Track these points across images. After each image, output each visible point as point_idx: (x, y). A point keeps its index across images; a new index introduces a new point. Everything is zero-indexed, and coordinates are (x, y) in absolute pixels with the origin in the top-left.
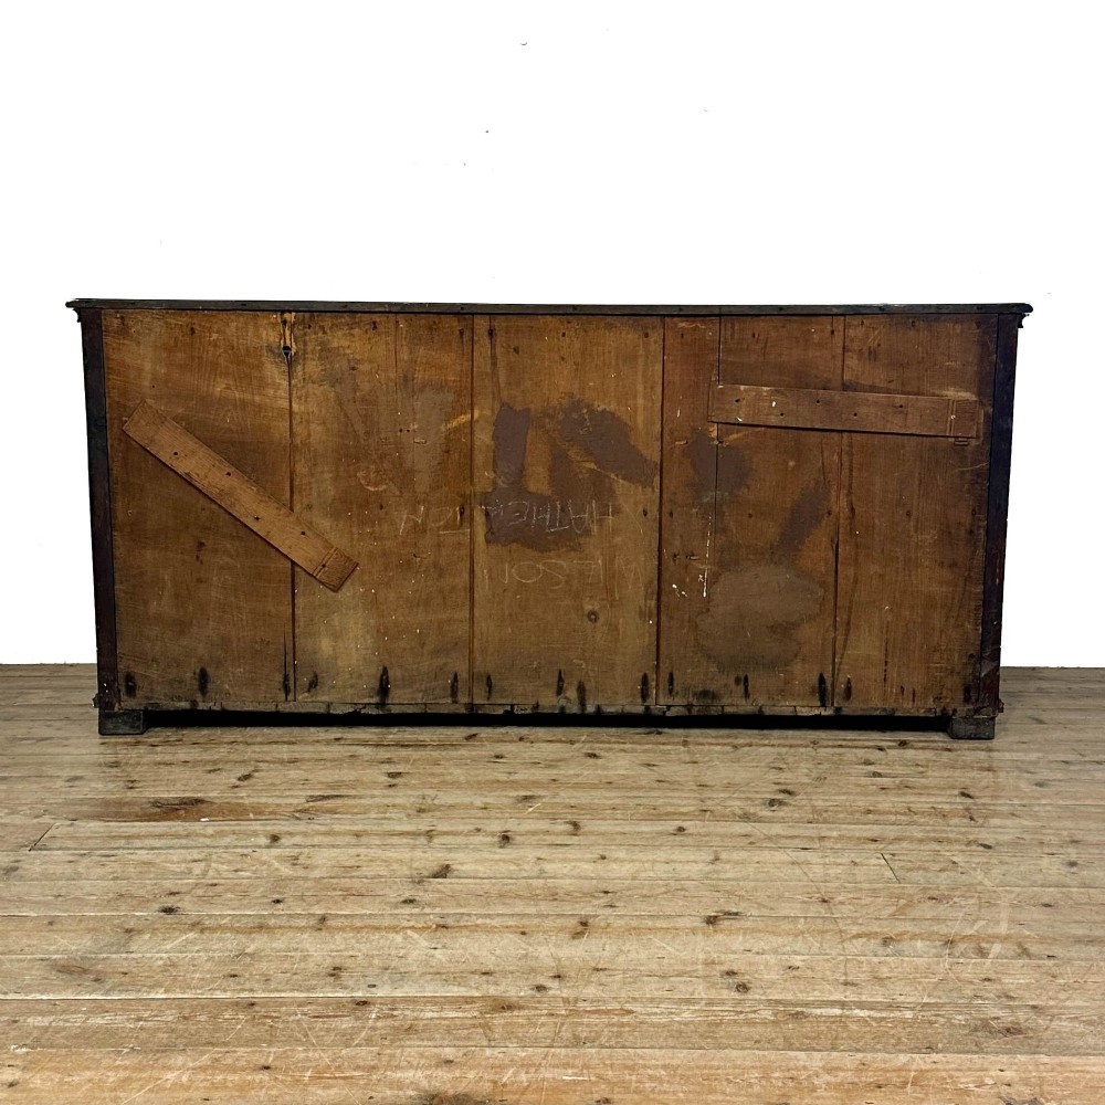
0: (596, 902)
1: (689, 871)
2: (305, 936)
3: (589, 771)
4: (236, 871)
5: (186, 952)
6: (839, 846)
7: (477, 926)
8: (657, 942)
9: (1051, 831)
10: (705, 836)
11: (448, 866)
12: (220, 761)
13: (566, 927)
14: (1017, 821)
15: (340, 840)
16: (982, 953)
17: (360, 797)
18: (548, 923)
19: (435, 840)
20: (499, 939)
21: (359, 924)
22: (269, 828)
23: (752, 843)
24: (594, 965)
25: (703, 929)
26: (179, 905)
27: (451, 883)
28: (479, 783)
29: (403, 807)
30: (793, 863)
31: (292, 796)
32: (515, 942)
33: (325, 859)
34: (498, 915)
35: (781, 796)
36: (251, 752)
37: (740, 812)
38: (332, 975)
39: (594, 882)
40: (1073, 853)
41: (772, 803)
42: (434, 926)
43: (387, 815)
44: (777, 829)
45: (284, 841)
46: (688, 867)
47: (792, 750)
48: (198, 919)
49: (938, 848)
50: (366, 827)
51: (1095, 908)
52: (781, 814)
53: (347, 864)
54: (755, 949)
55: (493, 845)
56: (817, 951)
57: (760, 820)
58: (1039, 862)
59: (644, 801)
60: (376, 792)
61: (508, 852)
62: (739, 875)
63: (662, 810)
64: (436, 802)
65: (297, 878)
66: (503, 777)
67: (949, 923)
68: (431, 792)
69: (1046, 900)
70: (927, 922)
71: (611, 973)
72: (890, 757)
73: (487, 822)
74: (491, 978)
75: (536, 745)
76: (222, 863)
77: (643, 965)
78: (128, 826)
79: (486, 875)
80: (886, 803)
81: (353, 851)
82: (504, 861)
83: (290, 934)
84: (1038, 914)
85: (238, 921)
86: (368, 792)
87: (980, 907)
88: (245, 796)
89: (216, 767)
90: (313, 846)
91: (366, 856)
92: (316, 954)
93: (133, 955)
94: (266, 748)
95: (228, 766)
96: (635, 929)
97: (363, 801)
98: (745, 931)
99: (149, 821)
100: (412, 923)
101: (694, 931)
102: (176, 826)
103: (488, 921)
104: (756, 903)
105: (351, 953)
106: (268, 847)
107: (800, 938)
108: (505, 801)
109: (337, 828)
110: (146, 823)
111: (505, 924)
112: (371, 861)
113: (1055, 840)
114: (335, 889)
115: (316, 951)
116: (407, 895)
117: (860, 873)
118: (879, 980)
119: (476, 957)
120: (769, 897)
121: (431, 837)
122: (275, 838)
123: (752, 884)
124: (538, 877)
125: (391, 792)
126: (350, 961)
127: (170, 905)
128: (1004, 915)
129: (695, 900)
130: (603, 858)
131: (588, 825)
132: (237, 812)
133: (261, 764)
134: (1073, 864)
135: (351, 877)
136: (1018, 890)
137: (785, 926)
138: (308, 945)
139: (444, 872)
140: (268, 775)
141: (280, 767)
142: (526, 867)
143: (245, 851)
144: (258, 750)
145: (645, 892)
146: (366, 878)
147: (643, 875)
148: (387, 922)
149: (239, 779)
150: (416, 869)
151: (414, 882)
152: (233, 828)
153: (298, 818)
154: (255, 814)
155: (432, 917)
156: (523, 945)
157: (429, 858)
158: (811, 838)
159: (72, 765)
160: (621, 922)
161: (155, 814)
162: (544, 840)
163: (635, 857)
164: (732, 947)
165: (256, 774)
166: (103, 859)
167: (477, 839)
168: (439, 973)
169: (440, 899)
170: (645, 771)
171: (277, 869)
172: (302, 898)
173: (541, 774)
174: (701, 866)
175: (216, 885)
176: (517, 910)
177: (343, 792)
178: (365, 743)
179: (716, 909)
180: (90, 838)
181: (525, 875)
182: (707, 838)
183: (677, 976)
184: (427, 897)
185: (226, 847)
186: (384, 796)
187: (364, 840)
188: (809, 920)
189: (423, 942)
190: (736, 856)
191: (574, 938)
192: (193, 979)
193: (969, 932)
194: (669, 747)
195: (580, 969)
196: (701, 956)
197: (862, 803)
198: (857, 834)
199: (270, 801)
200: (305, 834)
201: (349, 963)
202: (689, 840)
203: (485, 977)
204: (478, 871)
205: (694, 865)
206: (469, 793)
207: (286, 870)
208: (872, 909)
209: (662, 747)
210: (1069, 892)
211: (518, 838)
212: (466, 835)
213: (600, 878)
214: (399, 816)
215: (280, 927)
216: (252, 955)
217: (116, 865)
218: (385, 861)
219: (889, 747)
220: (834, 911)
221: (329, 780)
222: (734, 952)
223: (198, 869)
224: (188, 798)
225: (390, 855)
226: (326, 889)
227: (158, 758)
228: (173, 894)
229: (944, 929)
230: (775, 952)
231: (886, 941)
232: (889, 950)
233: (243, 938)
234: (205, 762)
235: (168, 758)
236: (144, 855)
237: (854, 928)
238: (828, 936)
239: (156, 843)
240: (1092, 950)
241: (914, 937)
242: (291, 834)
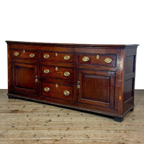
0: (70, 125)
2: (31, 130)
4: (22, 121)
5: (15, 133)
7: (54, 129)
8: (78, 131)
10: (85, 115)
15: (36, 116)
16: (120, 132)
19: (49, 116)
22: (27, 114)
23: (91, 116)
26: (14, 126)
29: (45, 111)
30: (97, 119)
31: (30, 109)
33: (34, 119)
34: (57, 127)
36: (25, 103)
38: (34, 136)
39: (70, 122)
42: (48, 129)
43: (43, 112)
45: (29, 116)
46: (83, 120)
48: (17, 128)
50: (40, 114)
53: (37, 120)
55: (57, 117)
56: (98, 132)
60: (42, 109)
61: (59, 118)
62: (89, 121)
68: (49, 109)
70: (113, 128)
73: (56, 113)
76: (20, 120)
78: (8, 114)
79: (56, 121)
81: (38, 118)
82: (58, 119)
83: (29, 130)
85: (22, 128)
88: (24, 109)
90: (33, 117)
92: (32, 133)
93: (8, 133)
94: (27, 102)
96: (75, 129)
97: (40, 110)
98: (89, 129)
101: (83, 129)
102: (15, 114)
104: (91, 125)
106: (27, 117)
107: (97, 130)
108: (59, 110)
109: (36, 114)
112: (40, 119)
116: (45, 124)
118: (106, 136)
120: (93, 124)
122: (28, 116)
123: (91, 122)
124: (63, 122)
125: (44, 109)
128: (123, 127)
129: (83, 125)
130: (71, 119)
132: (23, 112)
135: (38, 122)
137: (95, 128)
139: (50, 121)
141: (29, 105)
142: (61, 120)
143: (24, 118)
145: (77, 124)
146: (40, 122)
147: (76, 121)
148: (42, 128)
149: (23, 107)
150: (46, 120)
151: (46, 122)
152: (22, 114)
153: (31, 113)
154: (25, 112)
157: (48, 119)
159: (1, 105)
160: (73, 128)
161: (12, 112)
162: (64, 116)
163: (76, 118)
164: (87, 132)
165: (26, 106)
166: (4, 119)
167: (55, 116)
169: (49, 125)
172: (31, 125)
174: (84, 120)
175: (19, 123)
176: (59, 126)
177: (37, 109)
179: (86, 126)
180: (3, 116)
185: (21, 117)
187: (40, 116)
188: (98, 128)
189: (46, 131)
190: (89, 118)
195: (67, 135)
196: (83, 133)
199: (27, 110)
200: (32, 115)
202: (83, 116)
206: (54, 109)
207: (29, 121)
208: (106, 126)
211: (60, 116)
212: (53, 115)
216: (24, 133)
217: (6, 120)
218: (42, 119)
220: (101, 126)
221: (35, 107)
223: (17, 120)
224: (16, 110)
226: (34, 123)
227: (12, 104)
228: (14, 124)
229: (115, 129)
230: (93, 132)
231: (108, 131)
232: (108, 132)
233: (23, 131)
234: (19, 104)
235: (14, 104)
236: (10, 118)
237: (104, 129)
238: (100, 130)
239: (12, 117)
240: (135, 132)
241: (111, 130)
242: (30, 115)
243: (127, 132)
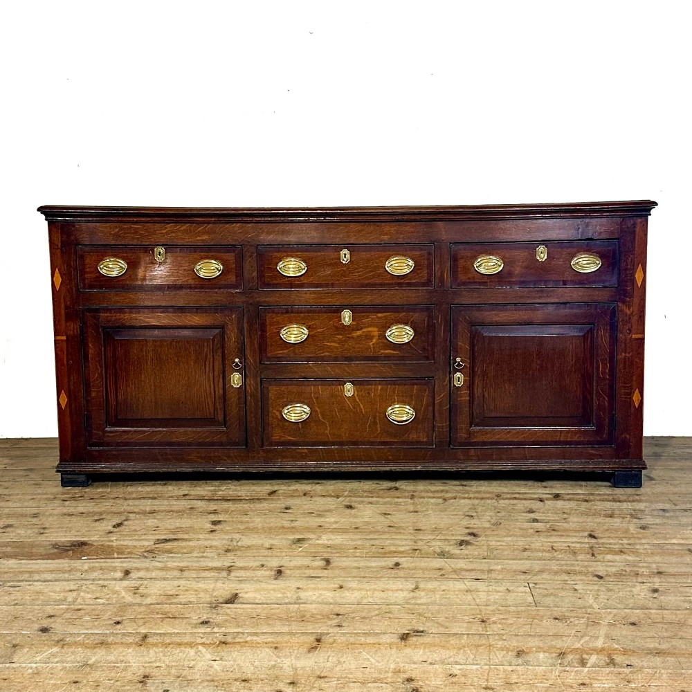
0: (330, 623)
1: (396, 597)
2: (130, 650)
3: (346, 519)
4: (96, 599)
5: (48, 663)
6: (500, 577)
7: (246, 642)
8: (365, 655)
9: (645, 565)
10: (413, 569)
11: (236, 594)
12: (105, 512)
13: (306, 643)
14: (624, 557)
15: (170, 574)
16: (583, 663)
17: (190, 540)
18: (295, 639)
19: (233, 574)
20: (259, 652)
21: (168, 641)
22: (124, 565)
23: (442, 574)
24: (318, 673)
25: (397, 644)
26: (52, 626)
27: (236, 608)
28: (270, 529)
29: (217, 548)
30: (467, 591)
31: (145, 540)
32: (270, 655)
33: (155, 590)
34: (263, 633)
35: (468, 538)
36: (125, 506)
37: (438, 550)
38: (141, 682)
39: (332, 606)
40: (657, 582)
41: (462, 543)
42: (218, 643)
43: (205, 554)
44: (461, 564)
45: (132, 575)
46: (396, 594)
47: (483, 502)
48: (61, 637)
49: (566, 578)
50: (189, 564)
51: (665, 626)
52: (465, 552)
53: (171, 593)
54: (430, 661)
55: (270, 577)
56: (471, 662)
57: (451, 556)
58: (633, 589)
59: (377, 542)
60: (201, 536)
61: (280, 583)
62: (429, 600)
63: (387, 549)
64: (239, 544)
65: (134, 604)
66: (286, 524)
67: (565, 639)
68: (237, 536)
69: (632, 620)
70: (549, 638)
71: (329, 680)
72: (547, 507)
73: (269, 559)
74: (247, 684)
75: (314, 499)
76: (88, 593)
77: (351, 673)
78: (33, 563)
79: (260, 602)
80: (538, 542)
81: (176, 583)
82: (274, 590)
83: (121, 649)
84: (627, 631)
85: (88, 639)
86: (196, 536)
87: (587, 626)
88: (115, 541)
89: (101, 517)
90: (151, 579)
91: (184, 586)
92: (134, 665)
93: (14, 665)
94: (137, 502)
95: (109, 517)
96: (352, 644)
97: (191, 543)
98: (425, 645)
99: (47, 559)
100: (204, 640)
101: (391, 645)
102: (64, 563)
103: (255, 638)
104: (437, 623)
105: (158, 664)
106: (121, 580)
107: (462, 651)
108: (284, 542)
109: (170, 564)
110: (46, 561)
111: (265, 640)
112: (187, 590)
113: (646, 571)
114: (158, 613)
115: (134, 663)
116: (205, 618)
117: (511, 598)
118: (509, 685)
119: (240, 667)
120: (446, 618)
121: (230, 571)
122: (127, 573)
123: (437, 607)
124: (295, 603)
125: (211, 536)
126: (155, 670)
127: (46, 626)
128: (603, 631)
129: (397, 620)
130: (341, 587)
131: (337, 561)
132: (106, 552)
133: (131, 515)
134: (655, 591)
135: (172, 603)
136: (615, 611)
137: (453, 641)
138: (131, 658)
139: (233, 599)
140: (134, 523)
141: (143, 517)
142: (289, 595)
143: (105, 583)
144: (131, 504)
145: (364, 614)
146: (181, 604)
147: (365, 601)
148: (187, 639)
149: (114, 527)
150: (215, 597)
151: (211, 607)
152: (101, 564)
153: (146, 557)
154: (118, 553)
155: (218, 635)
156: (275, 658)
157: (224, 588)
158: (482, 571)
159: (9, 516)
160: (344, 639)
161: (54, 554)
162: (305, 573)
163: (362, 587)
164: (414, 658)
165: (126, 523)
166: (12, 589)
167: (261, 573)
168: (213, 681)
169: (226, 621)
170: (382, 518)
171: (123, 597)
172: (134, 620)
173: (314, 522)
174: (405, 594)
175: (80, 610)
176: (276, 629)
177: (180, 536)
178: (201, 498)
179: (410, 628)
180: (6, 573)
181: (287, 601)
182: (413, 571)
183: (373, 682)
184: (219, 619)
185: (94, 580)
186: (205, 540)
187: (186, 574)
188: (470, 636)
189: (207, 654)
190: (430, 585)
191: (309, 652)
192: (48, 684)
193: (578, 645)
194: (401, 500)
195: (309, 676)
196: (392, 666)
197: (521, 543)
198: (514, 568)
199: (130, 543)
200: (147, 569)
201: (155, 672)
202: (401, 573)
203: (243, 684)
204: (255, 598)
205: (401, 592)
206: (263, 536)
207: (129, 598)
208: (514, 627)
209: (396, 500)
210: (650, 613)
211: (288, 572)
212: (254, 570)
213: (336, 603)
214: (212, 554)
215: (115, 643)
216: (91, 666)
217: (18, 594)
218: (196, 591)
219: (547, 499)
220: (488, 629)
221: (172, 527)
222: (415, 663)
223: (71, 597)
224: (77, 541)
225: (200, 585)
226: (152, 612)
227: (65, 510)
228: (51, 617)
229: (559, 643)
230: (443, 663)
231: (520, 654)
232: (520, 661)
233: (89, 652)
234: (94, 513)
235: (71, 510)
236: (38, 586)
237: (500, 643)
238: (481, 650)
239: (48, 576)
240: (658, 660)
241: (540, 649)
242: (138, 569)
243: (619, 659)
